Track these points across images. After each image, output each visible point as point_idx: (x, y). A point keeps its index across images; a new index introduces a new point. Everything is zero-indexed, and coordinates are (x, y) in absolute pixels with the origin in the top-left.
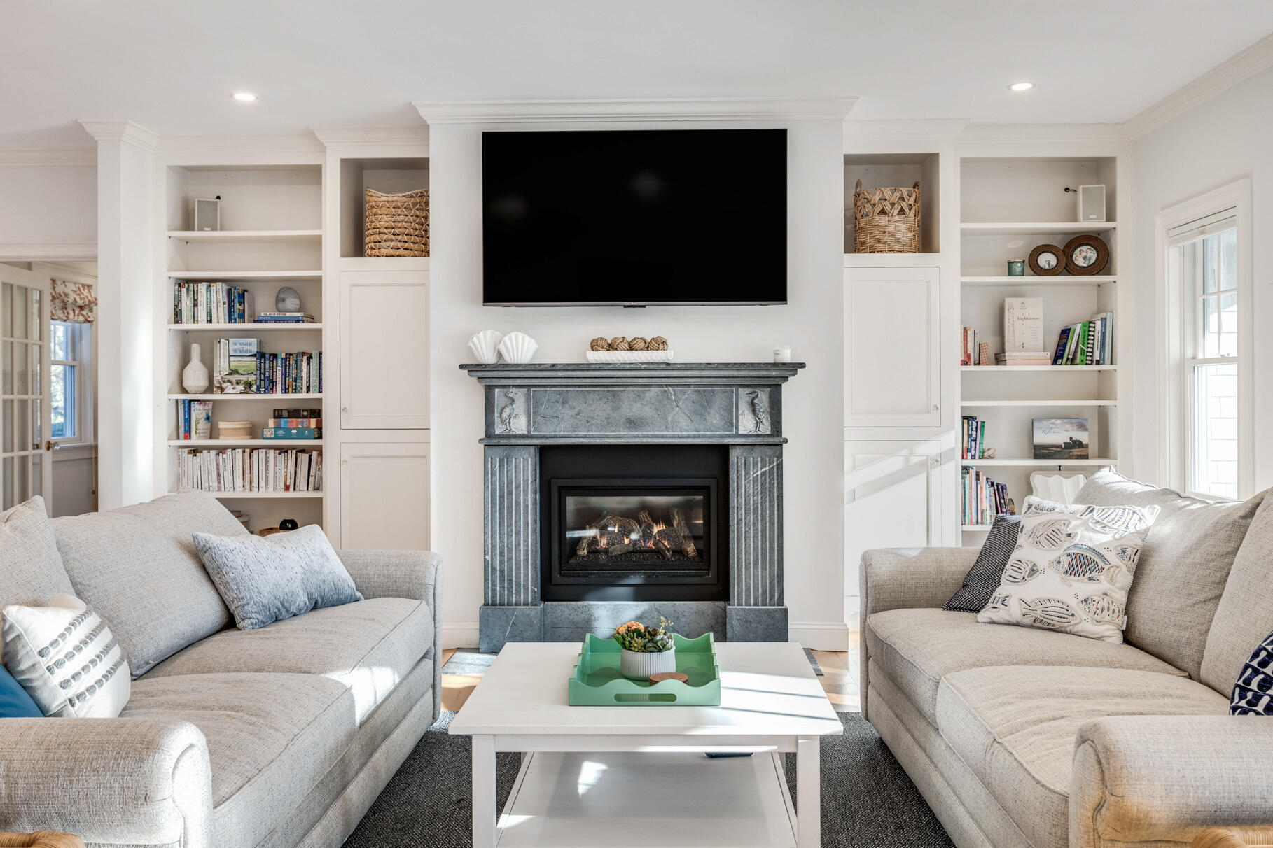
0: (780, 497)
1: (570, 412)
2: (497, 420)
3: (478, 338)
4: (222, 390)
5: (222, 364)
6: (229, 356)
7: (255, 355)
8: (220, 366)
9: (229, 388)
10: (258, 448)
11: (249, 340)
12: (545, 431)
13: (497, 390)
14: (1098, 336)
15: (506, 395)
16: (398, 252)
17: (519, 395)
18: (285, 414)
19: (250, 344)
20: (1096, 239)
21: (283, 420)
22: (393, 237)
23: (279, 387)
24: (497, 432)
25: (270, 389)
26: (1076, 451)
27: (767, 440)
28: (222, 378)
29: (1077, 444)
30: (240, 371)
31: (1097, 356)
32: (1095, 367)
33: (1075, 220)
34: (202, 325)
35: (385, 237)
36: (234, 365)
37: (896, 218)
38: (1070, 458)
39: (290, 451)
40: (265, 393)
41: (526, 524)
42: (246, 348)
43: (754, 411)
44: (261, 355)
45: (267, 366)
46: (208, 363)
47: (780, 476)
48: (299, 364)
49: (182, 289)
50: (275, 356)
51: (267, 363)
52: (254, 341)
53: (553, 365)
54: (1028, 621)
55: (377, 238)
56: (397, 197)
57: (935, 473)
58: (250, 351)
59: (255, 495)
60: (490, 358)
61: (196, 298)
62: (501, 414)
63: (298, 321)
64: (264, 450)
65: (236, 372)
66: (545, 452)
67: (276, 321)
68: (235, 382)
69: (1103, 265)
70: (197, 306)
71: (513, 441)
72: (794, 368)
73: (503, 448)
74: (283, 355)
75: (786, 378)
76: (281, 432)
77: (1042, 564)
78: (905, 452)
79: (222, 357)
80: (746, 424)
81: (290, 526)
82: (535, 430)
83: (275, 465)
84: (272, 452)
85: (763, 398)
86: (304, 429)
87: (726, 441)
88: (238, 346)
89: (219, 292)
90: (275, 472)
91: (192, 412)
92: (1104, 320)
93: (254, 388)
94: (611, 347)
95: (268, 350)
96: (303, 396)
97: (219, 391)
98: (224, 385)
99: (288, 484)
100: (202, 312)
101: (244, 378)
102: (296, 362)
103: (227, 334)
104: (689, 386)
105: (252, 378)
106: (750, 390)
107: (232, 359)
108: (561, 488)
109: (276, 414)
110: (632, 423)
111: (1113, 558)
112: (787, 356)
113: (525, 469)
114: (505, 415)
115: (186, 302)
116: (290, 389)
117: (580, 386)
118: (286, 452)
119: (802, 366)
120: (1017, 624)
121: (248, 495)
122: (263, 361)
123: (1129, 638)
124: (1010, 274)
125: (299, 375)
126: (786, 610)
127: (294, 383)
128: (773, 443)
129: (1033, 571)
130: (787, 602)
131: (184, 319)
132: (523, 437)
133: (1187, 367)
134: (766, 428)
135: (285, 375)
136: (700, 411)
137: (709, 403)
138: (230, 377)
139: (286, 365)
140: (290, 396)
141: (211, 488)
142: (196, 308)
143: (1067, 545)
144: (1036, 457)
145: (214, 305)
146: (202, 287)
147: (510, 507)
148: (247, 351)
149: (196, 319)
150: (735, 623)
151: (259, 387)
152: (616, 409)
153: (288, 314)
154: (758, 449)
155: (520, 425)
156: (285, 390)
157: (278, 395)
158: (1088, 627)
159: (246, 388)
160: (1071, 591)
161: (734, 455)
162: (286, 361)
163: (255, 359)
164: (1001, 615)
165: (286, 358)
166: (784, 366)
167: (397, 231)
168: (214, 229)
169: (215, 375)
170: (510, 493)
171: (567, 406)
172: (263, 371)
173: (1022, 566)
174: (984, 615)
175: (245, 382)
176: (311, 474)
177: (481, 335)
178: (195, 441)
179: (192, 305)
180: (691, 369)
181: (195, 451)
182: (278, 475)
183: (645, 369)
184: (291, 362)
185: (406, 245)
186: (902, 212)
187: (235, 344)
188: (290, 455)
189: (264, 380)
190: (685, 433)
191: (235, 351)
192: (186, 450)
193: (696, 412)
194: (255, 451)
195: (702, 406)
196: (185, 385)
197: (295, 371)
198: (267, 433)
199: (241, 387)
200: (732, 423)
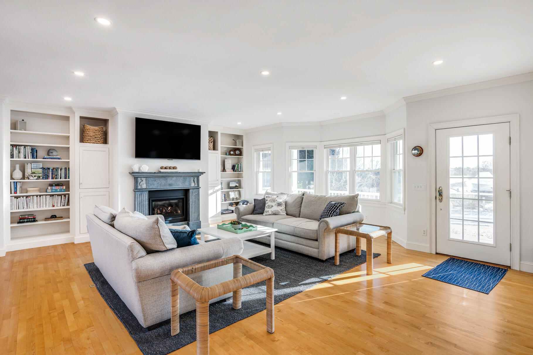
0: (199, 199)
1: (156, 183)
2: (139, 185)
3: (135, 166)
4: (28, 178)
5: (29, 171)
6: (31, 168)
7: (41, 168)
8: (28, 172)
9: (31, 178)
10: (43, 195)
11: (39, 164)
12: (151, 187)
13: (139, 178)
14: (240, 167)
15: (141, 179)
16: (96, 142)
17: (144, 179)
18: (54, 185)
19: (40, 165)
20: (239, 149)
21: (53, 187)
22: (95, 138)
23: (50, 177)
24: (139, 188)
25: (47, 178)
26: (236, 188)
27: (197, 188)
28: (28, 175)
29: (236, 186)
30: (36, 173)
31: (240, 170)
32: (239, 172)
33: (236, 146)
34: (22, 159)
35: (93, 138)
36: (33, 171)
37: (210, 143)
38: (236, 189)
39: (54, 196)
40: (45, 179)
41: (146, 209)
42: (38, 166)
43: (194, 182)
44: (43, 168)
45: (46, 171)
46: (23, 171)
47: (199, 195)
48: (58, 171)
49: (14, 148)
50: (49, 169)
51: (46, 170)
52: (41, 164)
53: (155, 172)
54: (272, 214)
55: (90, 138)
56: (96, 128)
57: (217, 193)
58: (40, 167)
59: (42, 209)
60: (137, 171)
61: (19, 151)
62: (140, 184)
63: (59, 159)
64: (45, 196)
65: (34, 173)
66: (150, 192)
67: (51, 159)
68: (34, 176)
69: (241, 154)
70: (20, 153)
71: (143, 190)
72: (202, 173)
73: (140, 192)
74: (52, 168)
75: (201, 175)
76: (54, 190)
77: (273, 205)
78: (213, 189)
79: (29, 169)
80: (193, 185)
81: (55, 217)
82: (148, 187)
83: (49, 200)
84: (48, 196)
85: (196, 179)
86: (62, 189)
87: (189, 188)
88: (35, 166)
89: (29, 150)
90: (49, 202)
91: (17, 185)
92: (241, 164)
93: (41, 178)
94: (166, 168)
95: (46, 167)
96: (59, 180)
97: (27, 179)
98: (29, 177)
99: (54, 205)
100: (22, 155)
101: (38, 175)
102: (57, 170)
103: (31, 162)
104: (181, 177)
105: (40, 175)
106: (193, 178)
107: (32, 169)
108: (152, 200)
109: (51, 185)
110: (170, 185)
111: (283, 203)
112: (201, 171)
113: (146, 196)
114: (141, 184)
115: (15, 152)
116: (54, 178)
117: (159, 177)
118: (53, 196)
119: (205, 173)
120: (270, 215)
121: (39, 209)
122: (44, 170)
123: (287, 214)
124: (226, 155)
125: (58, 174)
126: (200, 221)
127: (56, 176)
128: (198, 188)
129: (272, 206)
130: (200, 220)
131: (15, 157)
132: (145, 189)
133: (258, 172)
134: (196, 185)
135: (52, 174)
136: (184, 182)
137: (186, 180)
138: (32, 175)
139: (53, 171)
140: (54, 180)
141: (24, 208)
142: (19, 154)
143: (276, 202)
144: (230, 189)
145: (27, 153)
146: (22, 148)
147: (142, 205)
148: (38, 167)
149: (19, 157)
150: (191, 225)
151: (43, 178)
152: (167, 182)
153: (54, 157)
154: (195, 189)
155: (144, 186)
156: (53, 178)
157: (50, 180)
158: (282, 213)
159: (38, 178)
160: (279, 209)
161: (190, 191)
162: (53, 170)
163: (41, 169)
164: (268, 213)
165: (53, 169)
166: (200, 173)
167: (96, 137)
168: (25, 130)
169: (25, 174)
170: (142, 202)
171: (156, 182)
172: (44, 173)
173: (270, 206)
174: (264, 214)
175: (38, 176)
176: (62, 201)
177: (135, 165)
178: (18, 194)
179: (18, 153)
180: (184, 173)
181: (17, 197)
182: (50, 203)
183: (175, 173)
184: (55, 170)
185: (99, 141)
186: (211, 142)
187: (34, 165)
188: (54, 197)
189: (45, 175)
190: (181, 187)
191: (34, 167)
192: (14, 197)
193: (183, 182)
194: (42, 196)
195: (184, 181)
196: (13, 177)
197: (56, 173)
198: (49, 191)
199: (36, 178)
200: (190, 184)
